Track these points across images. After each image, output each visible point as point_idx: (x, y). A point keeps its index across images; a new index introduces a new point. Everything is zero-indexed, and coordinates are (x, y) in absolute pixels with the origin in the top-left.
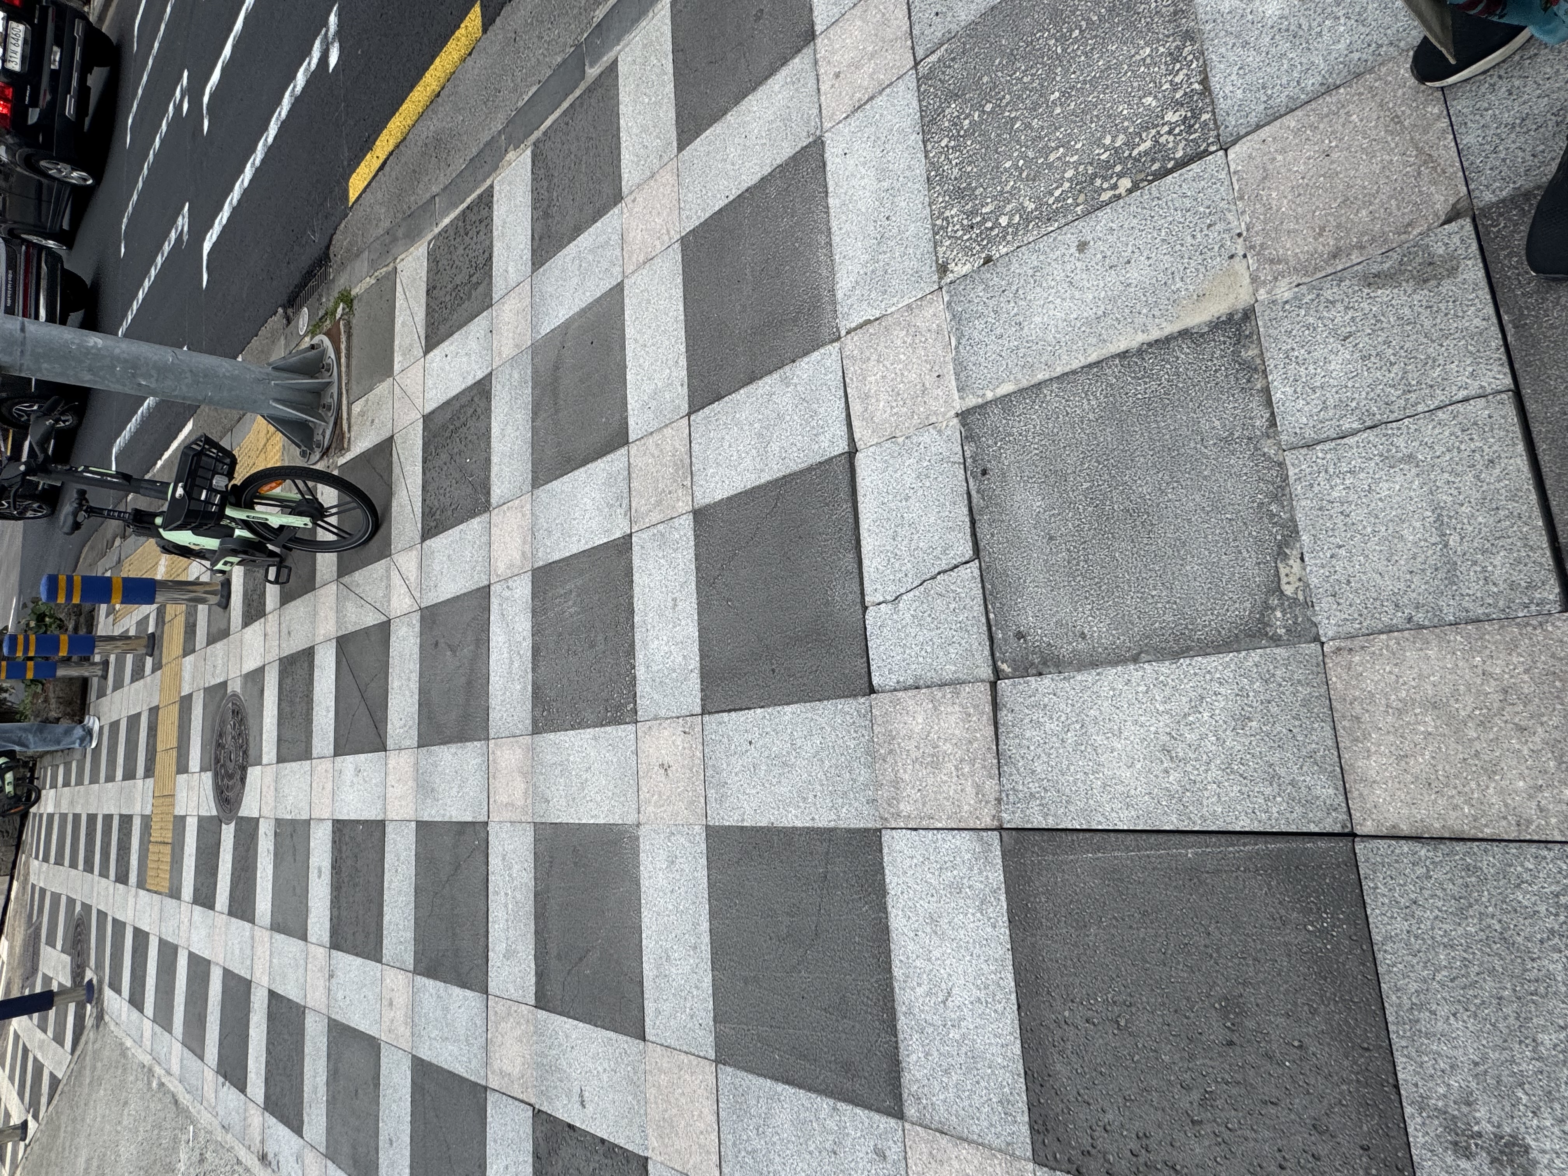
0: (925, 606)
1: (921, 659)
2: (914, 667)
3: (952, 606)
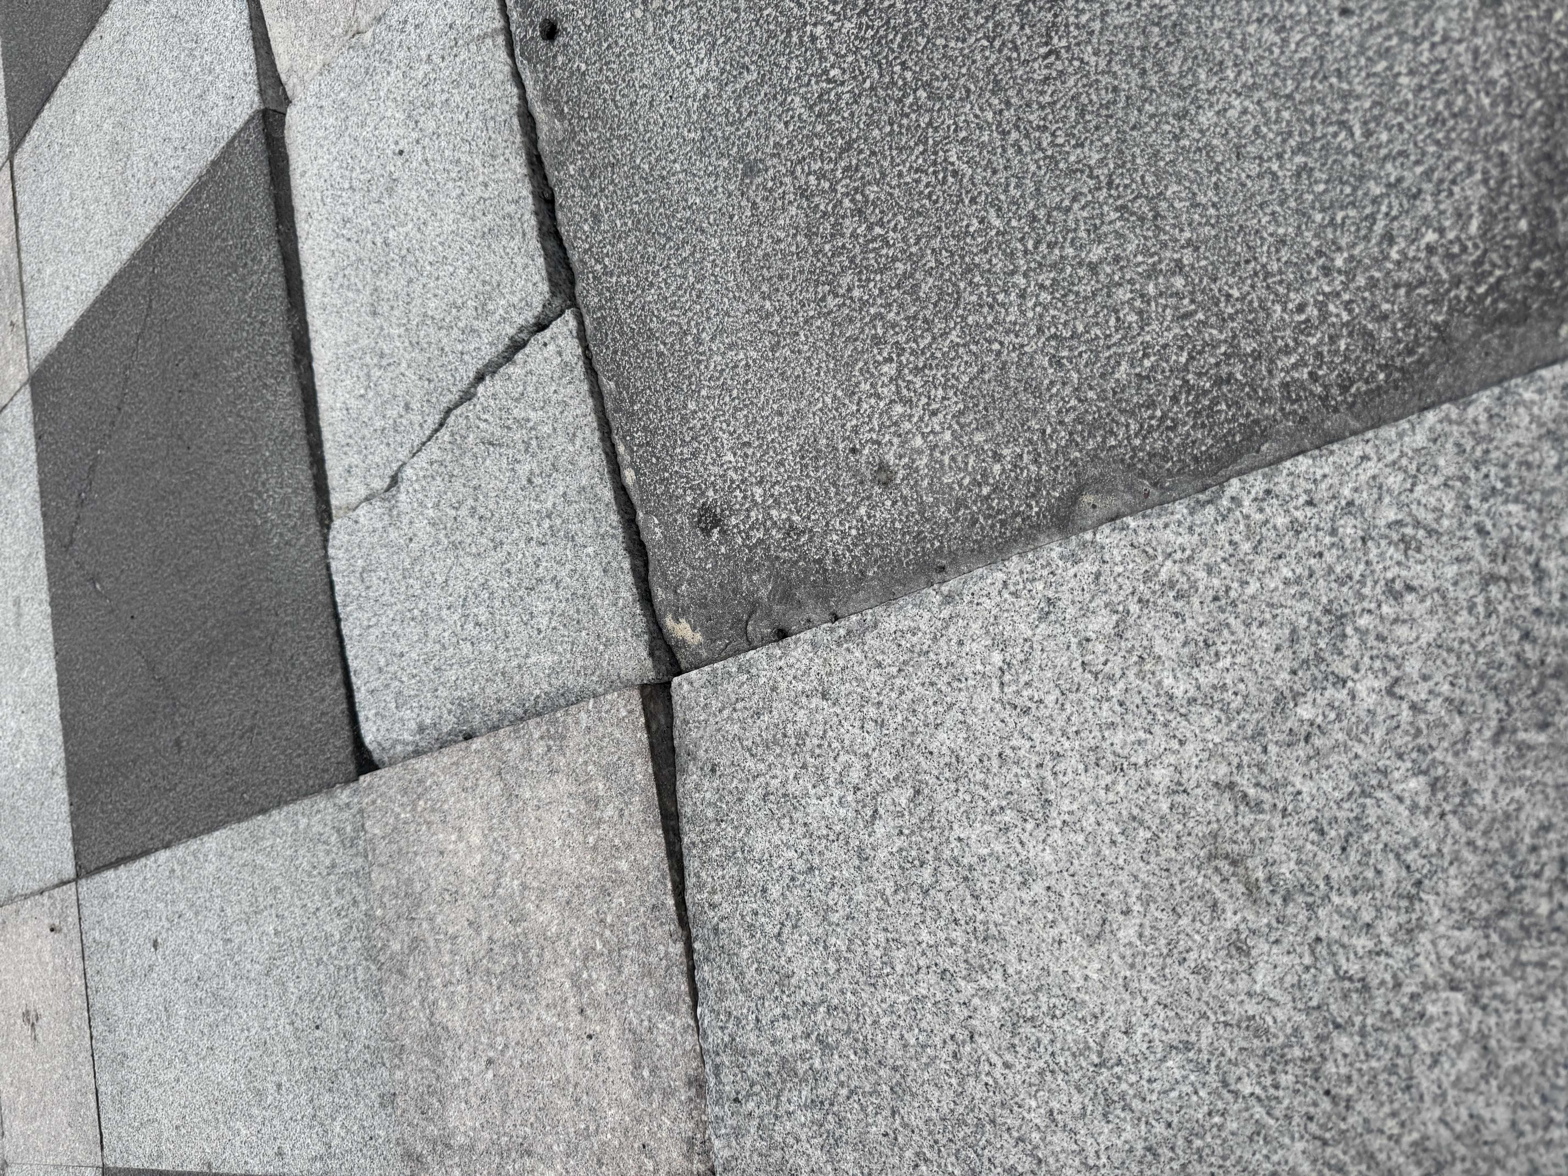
0: (457, 484)
1: (467, 648)
2: (451, 675)
3: (523, 470)
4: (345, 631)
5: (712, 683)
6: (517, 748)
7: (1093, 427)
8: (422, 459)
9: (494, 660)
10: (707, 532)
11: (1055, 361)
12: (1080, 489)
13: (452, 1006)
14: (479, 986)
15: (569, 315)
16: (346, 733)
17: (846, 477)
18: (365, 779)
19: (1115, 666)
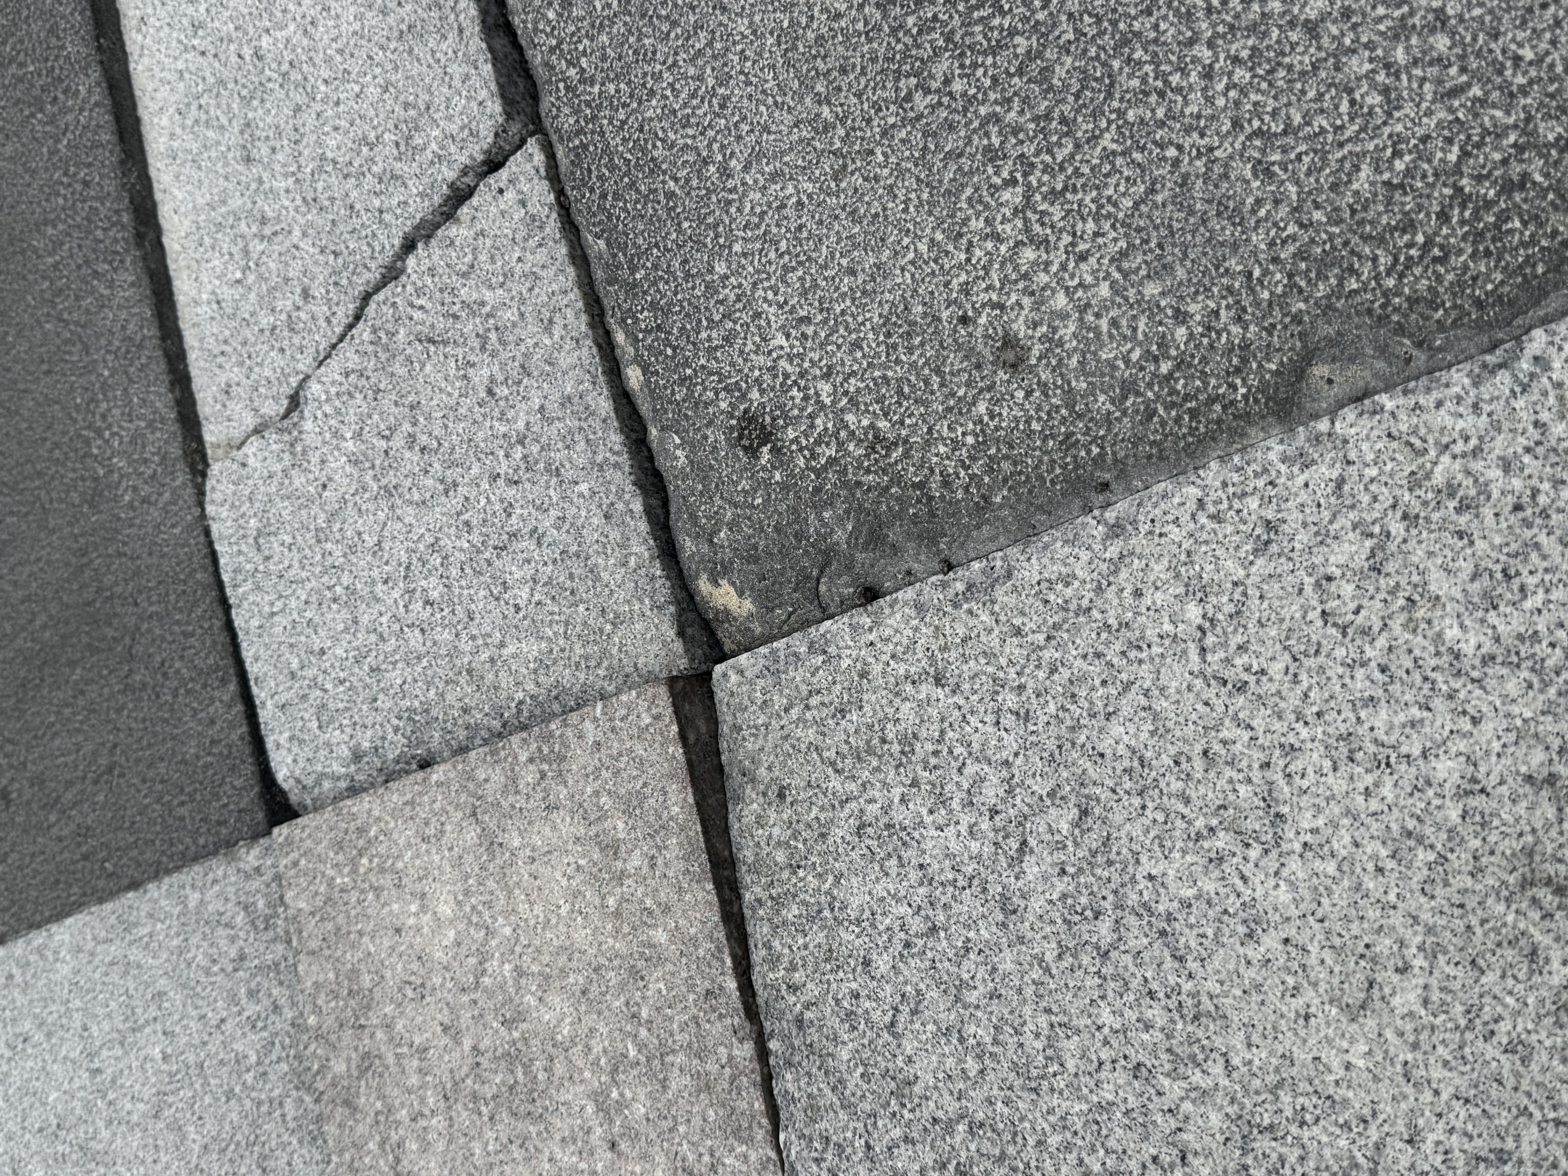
0: (386, 402)
1: (414, 638)
2: (395, 677)
3: (480, 376)
4: (238, 622)
5: (772, 671)
6: (497, 777)
7: (1323, 265)
8: (333, 369)
9: (454, 653)
10: (753, 452)
11: (1263, 170)
12: (1308, 358)
13: (425, 1147)
14: (463, 1117)
15: (532, 145)
16: (249, 768)
17: (954, 361)
18: (281, 832)
19: (1371, 616)
